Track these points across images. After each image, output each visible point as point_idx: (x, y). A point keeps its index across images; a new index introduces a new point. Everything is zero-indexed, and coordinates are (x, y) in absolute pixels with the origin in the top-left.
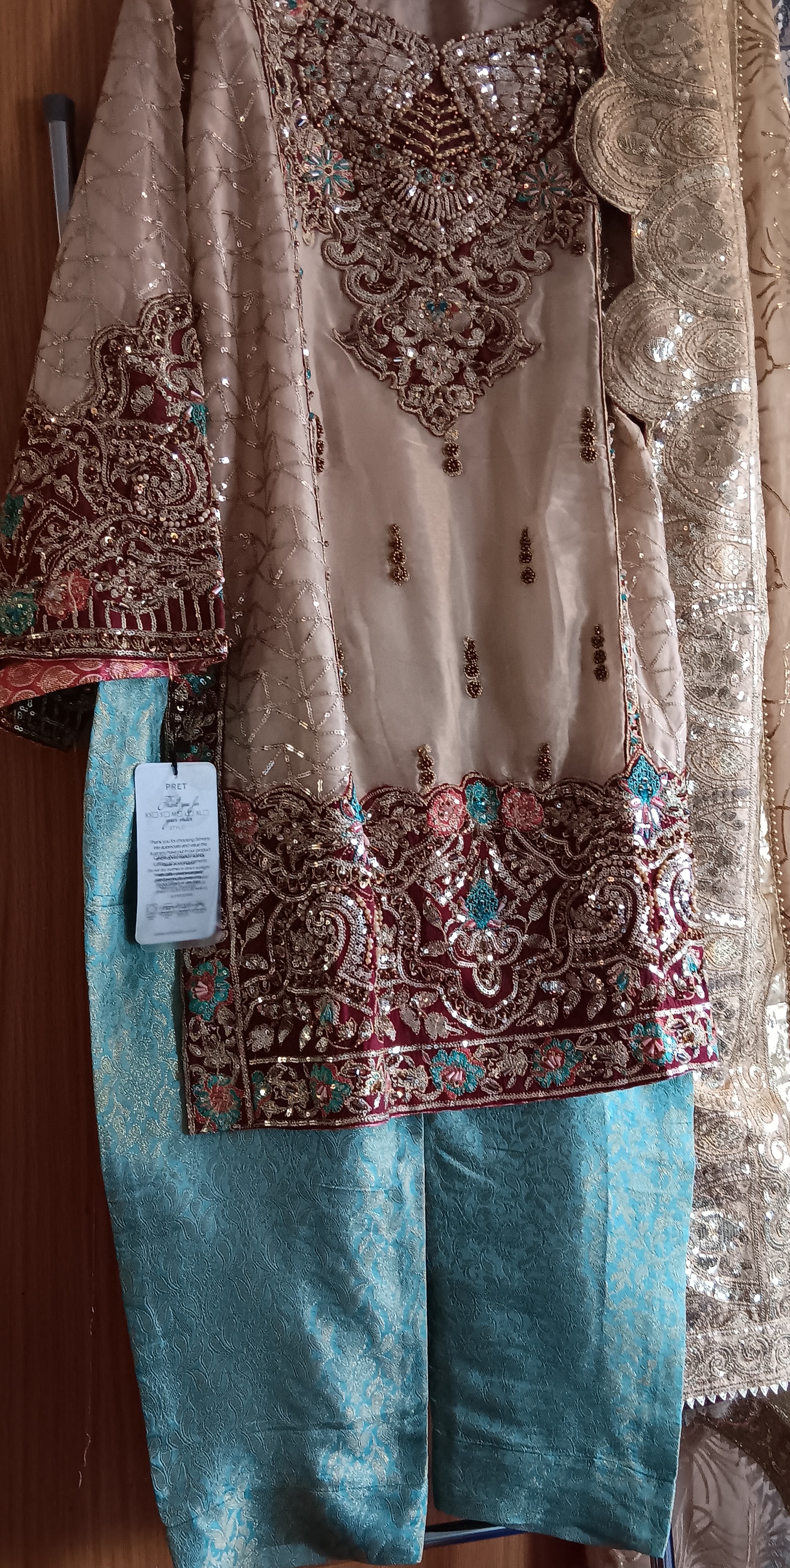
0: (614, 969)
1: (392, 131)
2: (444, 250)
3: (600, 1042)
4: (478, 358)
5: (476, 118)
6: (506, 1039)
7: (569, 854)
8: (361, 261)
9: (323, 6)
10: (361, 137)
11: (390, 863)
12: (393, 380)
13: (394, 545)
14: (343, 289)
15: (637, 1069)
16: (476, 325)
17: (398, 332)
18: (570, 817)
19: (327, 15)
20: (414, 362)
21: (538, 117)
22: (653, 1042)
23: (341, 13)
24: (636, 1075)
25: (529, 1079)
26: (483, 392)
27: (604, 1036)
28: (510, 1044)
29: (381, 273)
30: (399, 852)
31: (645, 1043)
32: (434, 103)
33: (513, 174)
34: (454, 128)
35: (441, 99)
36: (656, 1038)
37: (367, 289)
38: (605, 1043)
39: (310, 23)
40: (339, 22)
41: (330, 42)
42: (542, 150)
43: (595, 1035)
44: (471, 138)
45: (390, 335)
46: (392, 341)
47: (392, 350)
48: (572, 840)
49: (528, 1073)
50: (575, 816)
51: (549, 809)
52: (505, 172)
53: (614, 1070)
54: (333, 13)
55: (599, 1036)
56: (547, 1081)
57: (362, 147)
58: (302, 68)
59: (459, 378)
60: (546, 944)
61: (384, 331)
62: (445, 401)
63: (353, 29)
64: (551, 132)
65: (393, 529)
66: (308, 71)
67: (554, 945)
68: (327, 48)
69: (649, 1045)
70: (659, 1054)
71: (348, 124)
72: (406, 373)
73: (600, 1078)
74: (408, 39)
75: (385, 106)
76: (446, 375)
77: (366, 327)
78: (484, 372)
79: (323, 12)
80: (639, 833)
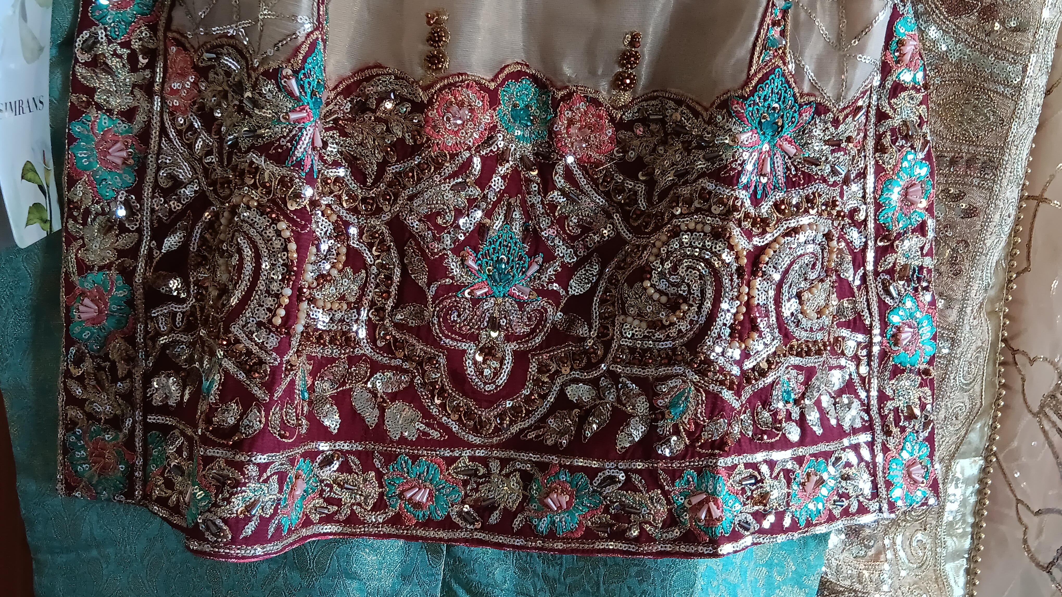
0: (672, 383)
3: (628, 485)
6: (501, 454)
7: (642, 204)
11: (369, 181)
15: (676, 533)
18: (654, 150)
22: (707, 501)
24: (674, 541)
25: (520, 517)
27: (636, 478)
28: (504, 462)
30: (383, 166)
31: (695, 500)
36: (713, 496)
38: (635, 490)
43: (622, 477)
48: (651, 183)
49: (521, 509)
50: (661, 150)
51: (623, 134)
53: (642, 530)
55: (628, 479)
56: (544, 525)
60: (582, 331)
67: (594, 334)
69: (701, 504)
70: (711, 521)
73: (619, 536)
80: (746, 187)
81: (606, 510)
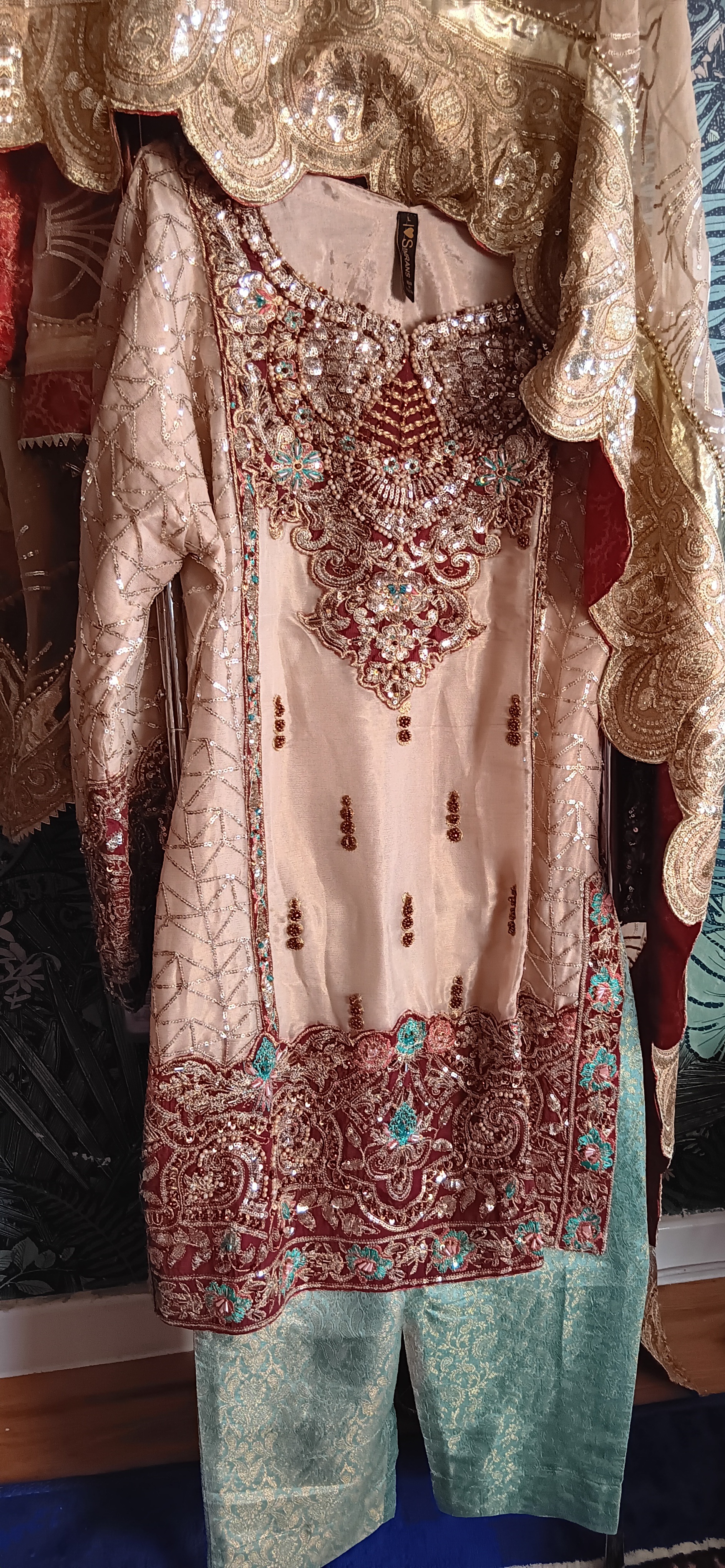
1: (361, 424)
2: (406, 537)
3: (489, 1237)
4: (431, 636)
5: (441, 403)
6: (413, 1234)
8: (328, 546)
9: (293, 299)
10: (331, 431)
12: (353, 659)
13: (346, 814)
14: (309, 573)
15: (518, 1260)
16: (431, 607)
17: (360, 614)
19: (298, 307)
20: (374, 641)
21: (500, 402)
22: (534, 1238)
23: (313, 306)
24: (519, 1264)
25: (429, 1265)
26: (433, 666)
27: (493, 1232)
28: (416, 1238)
29: (346, 558)
31: (527, 1240)
32: (402, 391)
33: (474, 459)
34: (419, 416)
35: (410, 385)
37: (332, 573)
38: (494, 1239)
39: (280, 318)
40: (310, 314)
41: (301, 335)
42: (501, 437)
43: (485, 1232)
44: (437, 423)
45: (351, 616)
46: (354, 624)
47: (352, 631)
52: (466, 458)
53: (500, 1260)
54: (303, 306)
55: (489, 1233)
56: (444, 1267)
57: (332, 439)
58: (272, 368)
59: (414, 655)
61: (347, 614)
62: (401, 676)
63: (323, 320)
64: (511, 416)
65: (345, 801)
66: (279, 369)
68: (298, 341)
70: (539, 1248)
71: (318, 417)
72: (367, 651)
73: (488, 1266)
74: (378, 327)
75: (354, 401)
76: (402, 655)
77: (329, 611)
78: (436, 649)
79: (295, 305)
81: (479, 1252)
